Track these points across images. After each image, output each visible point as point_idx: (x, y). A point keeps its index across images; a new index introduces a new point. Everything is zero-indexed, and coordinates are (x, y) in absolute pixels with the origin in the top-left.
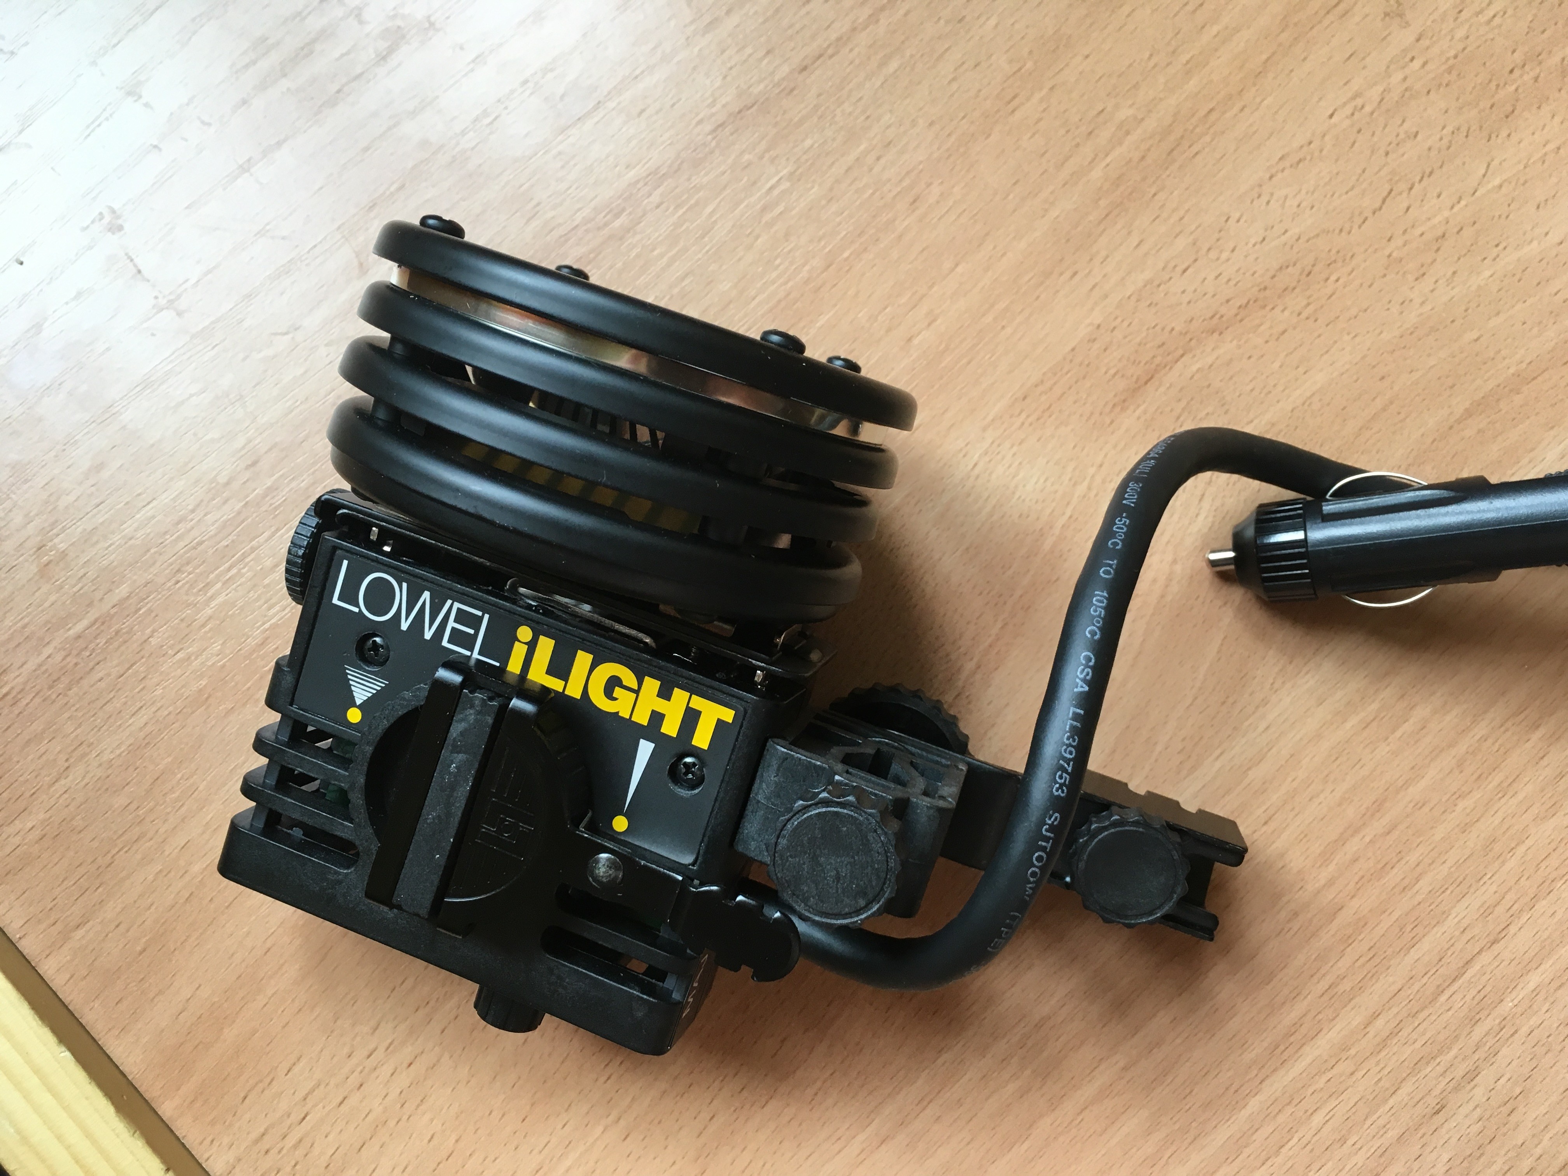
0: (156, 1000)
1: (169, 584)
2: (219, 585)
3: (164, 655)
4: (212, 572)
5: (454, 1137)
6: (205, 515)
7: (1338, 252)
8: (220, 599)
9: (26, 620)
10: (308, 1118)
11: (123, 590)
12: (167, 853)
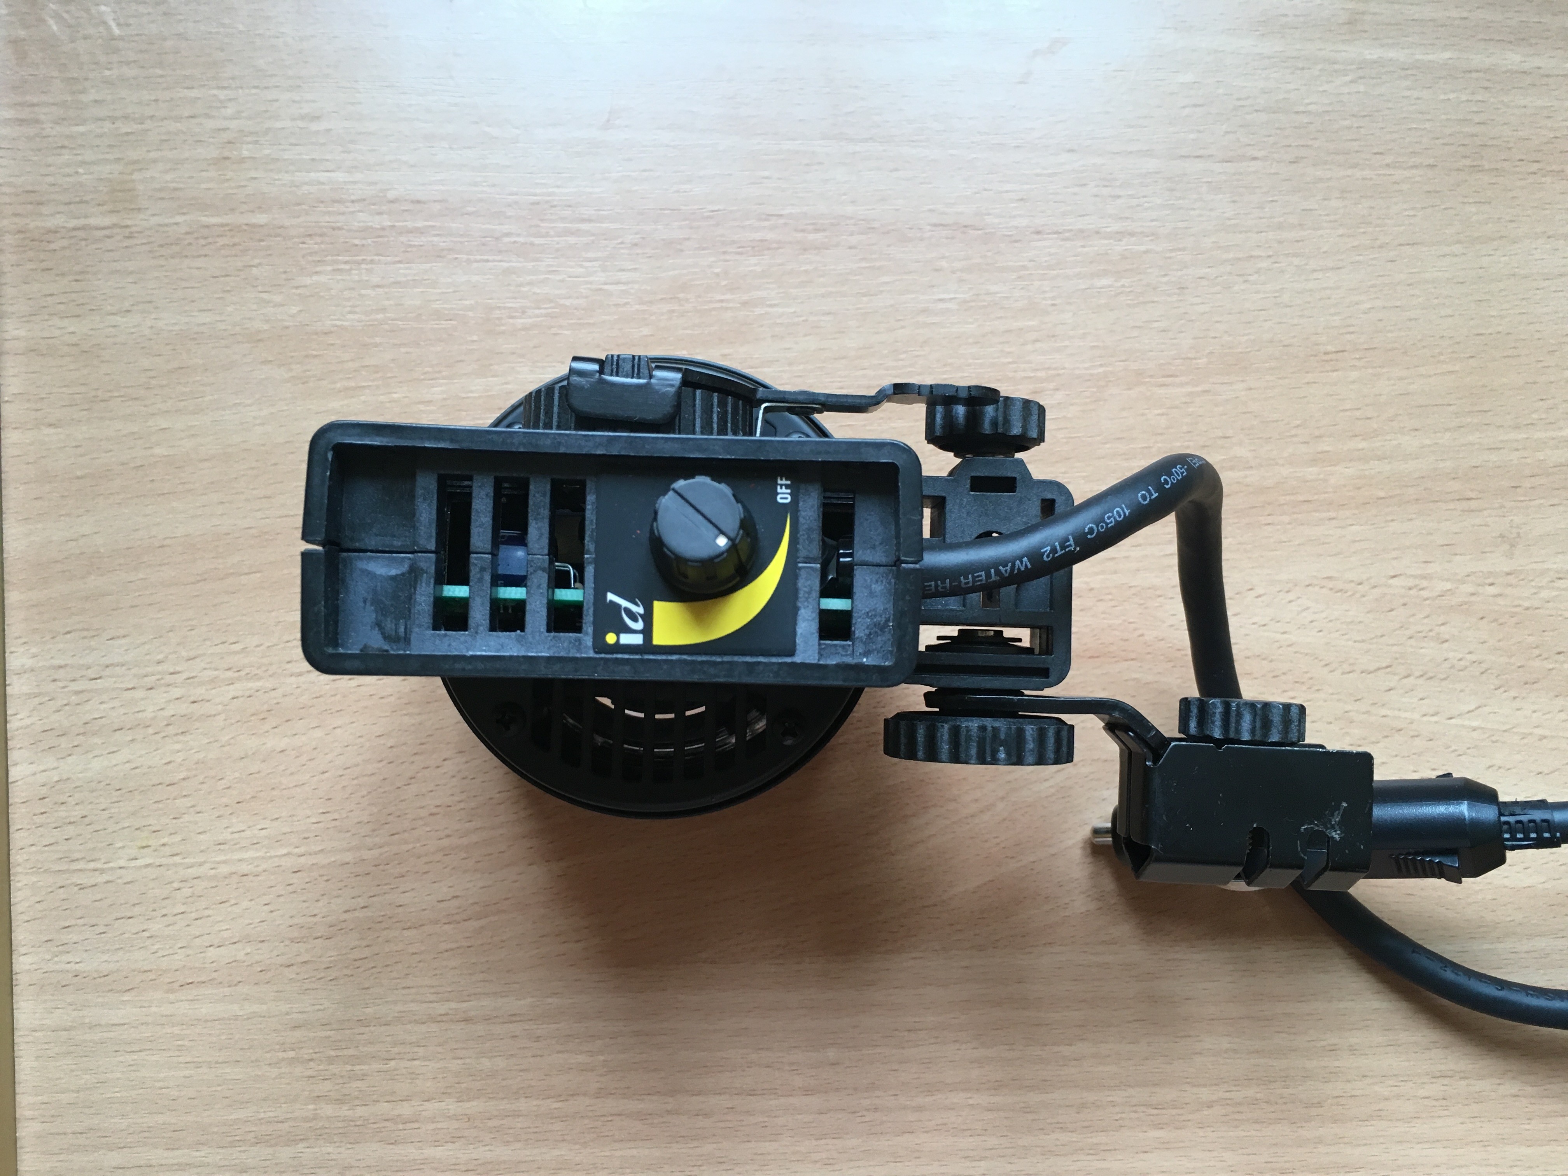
0: (62, 518)
1: (296, 240)
2: (329, 268)
3: (254, 286)
4: (332, 256)
5: (182, 775)
6: (359, 211)
7: (1311, 678)
8: (322, 279)
9: (182, 186)
10: (98, 681)
11: (261, 218)
12: (149, 424)
